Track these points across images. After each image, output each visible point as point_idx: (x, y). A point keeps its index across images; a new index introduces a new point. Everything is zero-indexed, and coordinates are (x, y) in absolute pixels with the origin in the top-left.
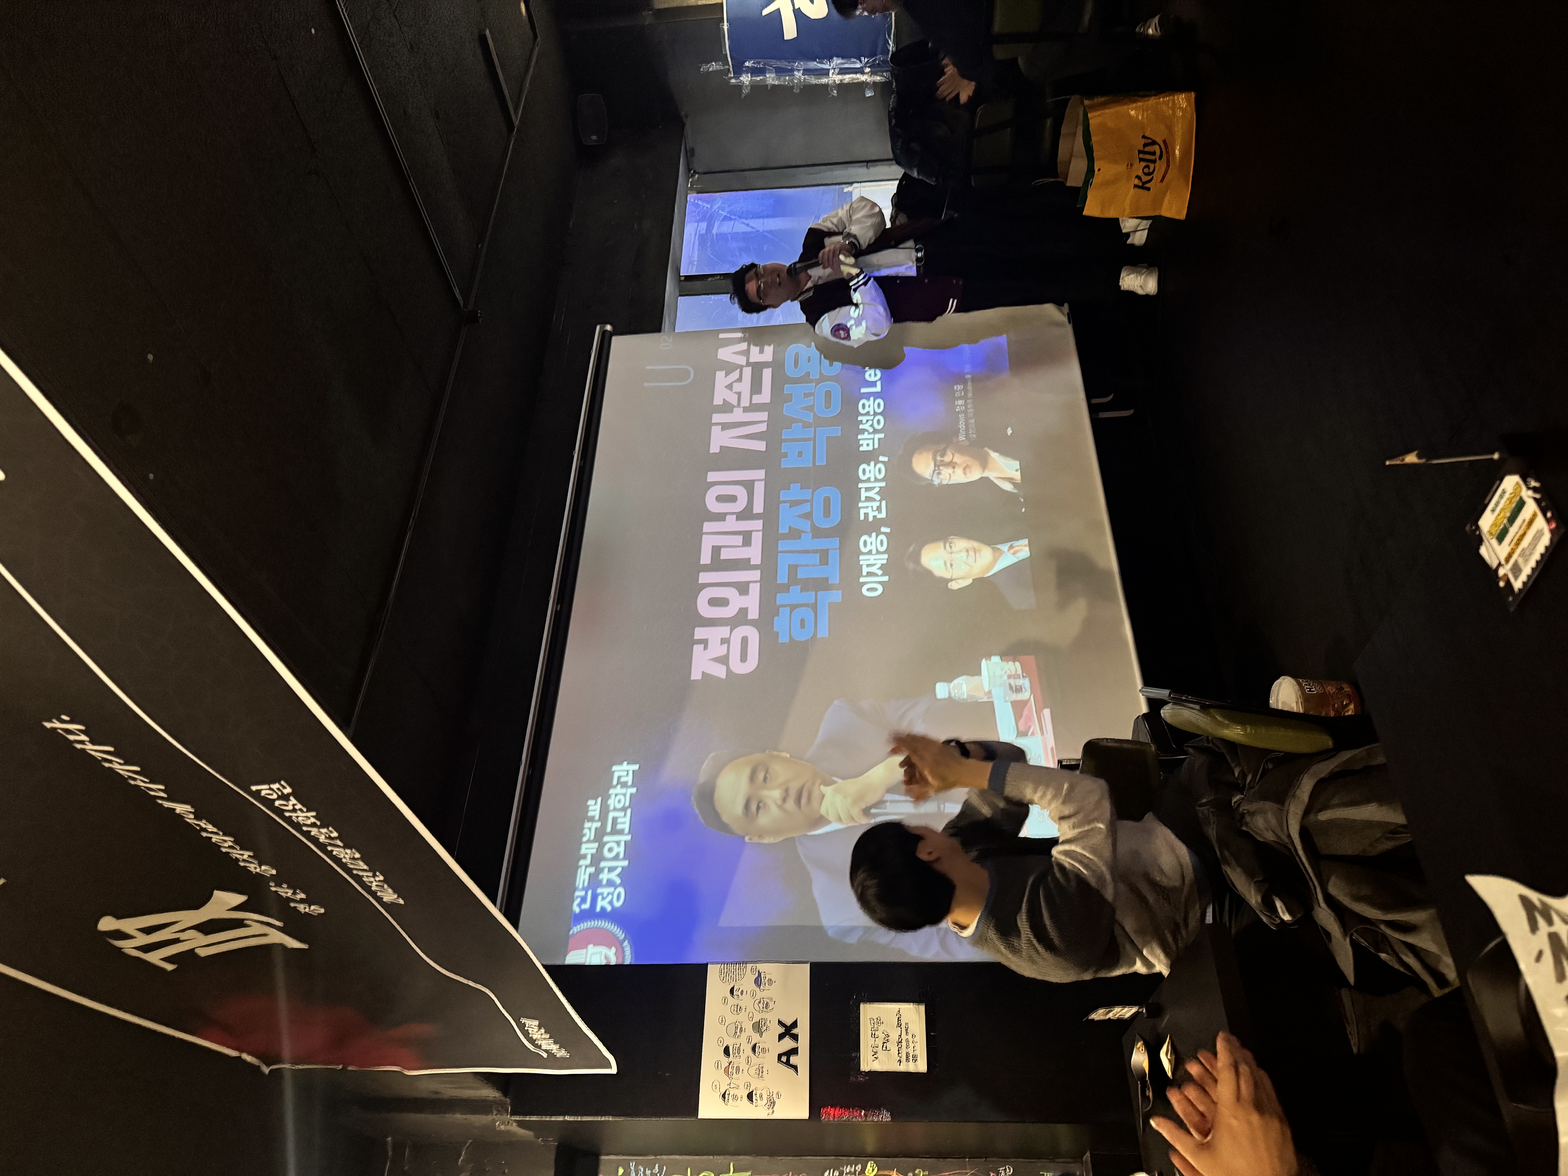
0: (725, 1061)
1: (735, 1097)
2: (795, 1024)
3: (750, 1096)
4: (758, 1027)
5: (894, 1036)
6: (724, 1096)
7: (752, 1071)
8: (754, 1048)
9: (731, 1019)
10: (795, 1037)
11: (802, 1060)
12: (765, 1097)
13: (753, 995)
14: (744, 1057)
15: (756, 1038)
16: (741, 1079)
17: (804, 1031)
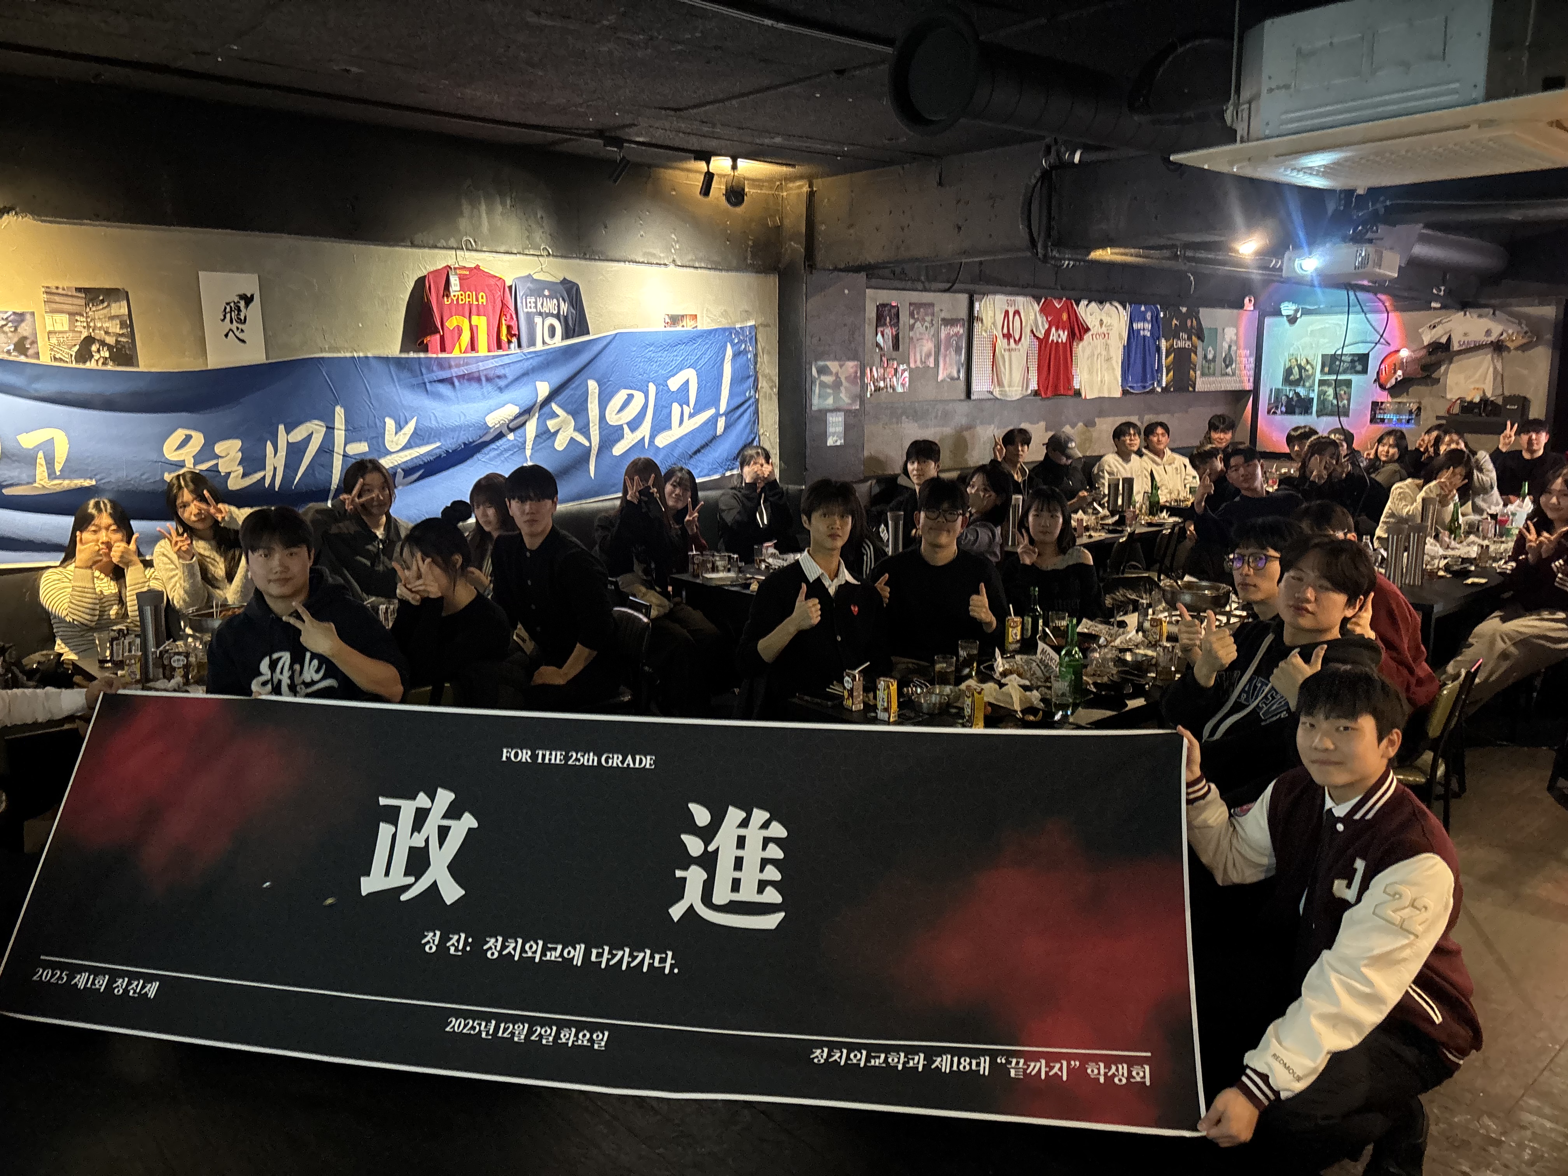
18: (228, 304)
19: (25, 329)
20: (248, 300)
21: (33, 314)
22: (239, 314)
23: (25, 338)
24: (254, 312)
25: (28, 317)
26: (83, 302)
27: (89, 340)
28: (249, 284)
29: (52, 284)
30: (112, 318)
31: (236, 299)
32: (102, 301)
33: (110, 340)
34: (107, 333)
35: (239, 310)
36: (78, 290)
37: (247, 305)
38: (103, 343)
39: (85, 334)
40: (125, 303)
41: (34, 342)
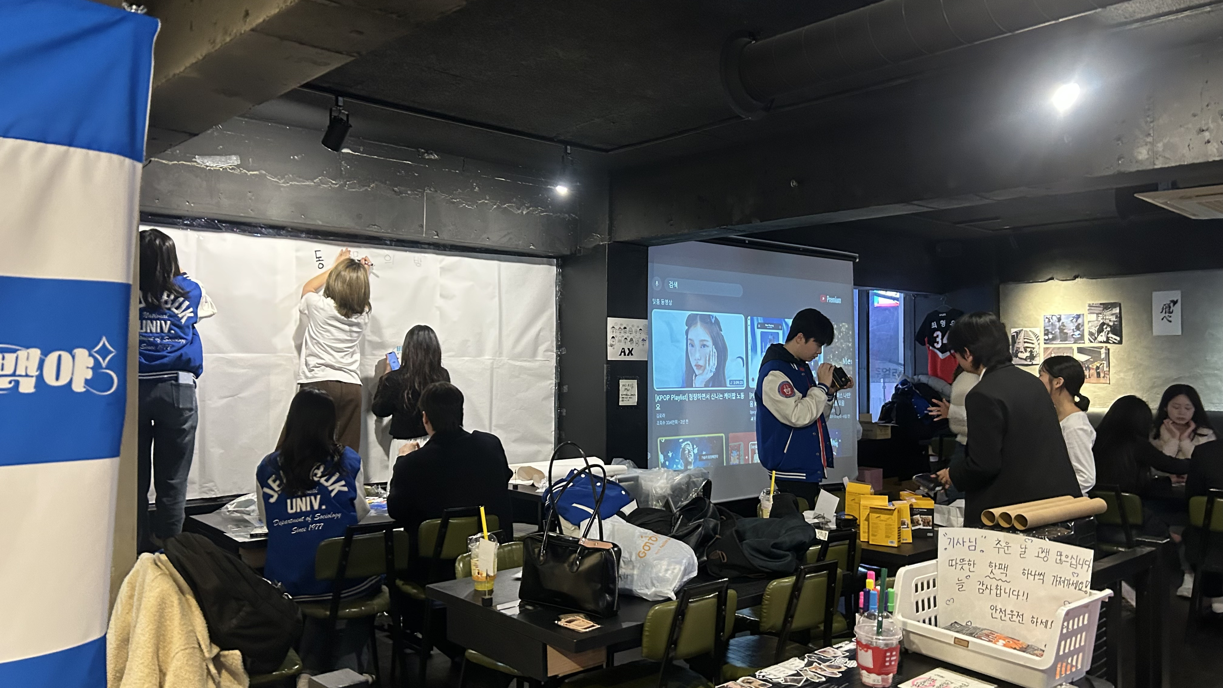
0: (622, 328)
1: (613, 332)
2: (632, 355)
3: (613, 337)
4: (631, 340)
5: (629, 393)
6: (613, 327)
7: (620, 338)
8: (626, 339)
9: (633, 329)
10: (628, 355)
11: (623, 358)
12: (614, 343)
13: (640, 338)
14: (623, 335)
15: (629, 339)
16: (617, 334)
17: (630, 358)
18: (1165, 305)
19: (1080, 321)
20: (1175, 303)
21: (1083, 315)
22: (1169, 309)
23: (1079, 324)
24: (1177, 309)
25: (1082, 316)
26: (1102, 309)
27: (1103, 324)
28: (1176, 295)
29: (1091, 302)
30: (1113, 314)
31: (1169, 302)
32: (1109, 308)
33: (1111, 324)
34: (1110, 321)
35: (1170, 307)
36: (1101, 304)
37: (1174, 305)
38: (1108, 325)
39: (1102, 321)
40: (1118, 308)
41: (1083, 325)
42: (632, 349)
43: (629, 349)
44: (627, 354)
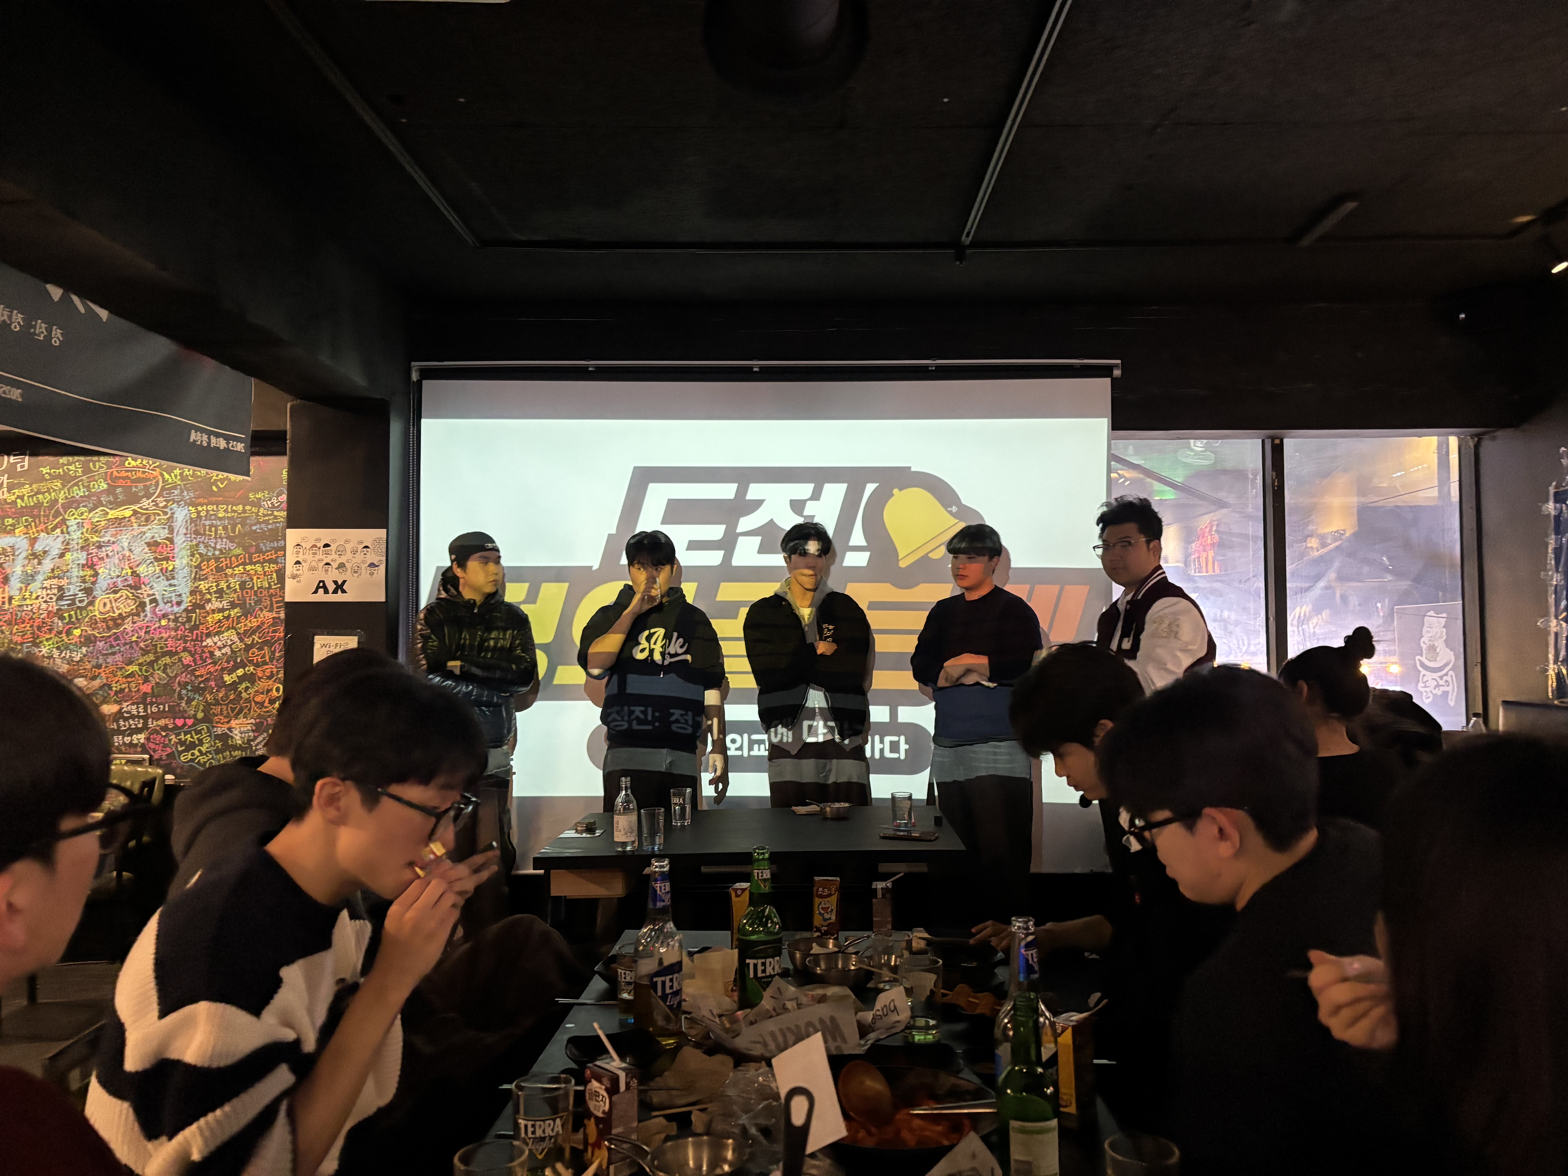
0: (321, 544)
1: (298, 553)
2: (344, 591)
3: (298, 562)
4: (342, 566)
6: (298, 545)
7: (314, 564)
8: (327, 564)
9: (348, 547)
10: (335, 592)
11: (321, 597)
12: (298, 573)
13: (364, 562)
14: (323, 557)
15: (335, 565)
16: (309, 557)
17: (339, 597)
42: (344, 582)
43: (335, 582)
44: (331, 591)
